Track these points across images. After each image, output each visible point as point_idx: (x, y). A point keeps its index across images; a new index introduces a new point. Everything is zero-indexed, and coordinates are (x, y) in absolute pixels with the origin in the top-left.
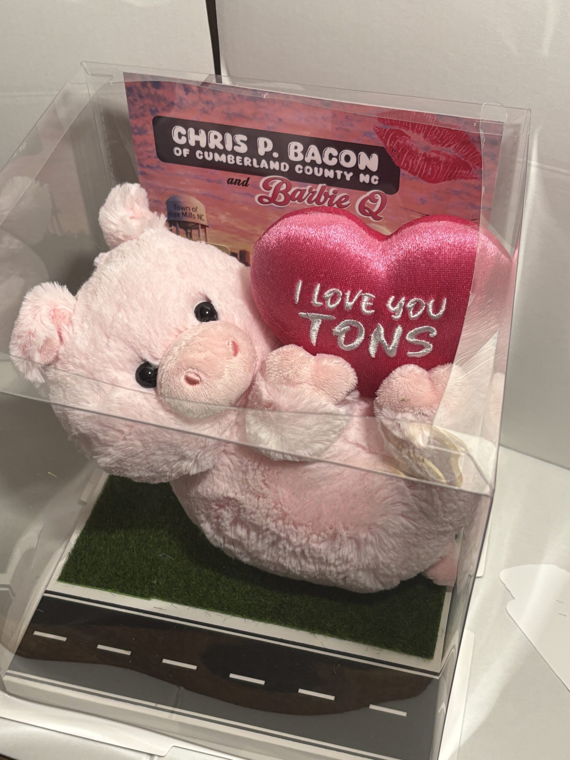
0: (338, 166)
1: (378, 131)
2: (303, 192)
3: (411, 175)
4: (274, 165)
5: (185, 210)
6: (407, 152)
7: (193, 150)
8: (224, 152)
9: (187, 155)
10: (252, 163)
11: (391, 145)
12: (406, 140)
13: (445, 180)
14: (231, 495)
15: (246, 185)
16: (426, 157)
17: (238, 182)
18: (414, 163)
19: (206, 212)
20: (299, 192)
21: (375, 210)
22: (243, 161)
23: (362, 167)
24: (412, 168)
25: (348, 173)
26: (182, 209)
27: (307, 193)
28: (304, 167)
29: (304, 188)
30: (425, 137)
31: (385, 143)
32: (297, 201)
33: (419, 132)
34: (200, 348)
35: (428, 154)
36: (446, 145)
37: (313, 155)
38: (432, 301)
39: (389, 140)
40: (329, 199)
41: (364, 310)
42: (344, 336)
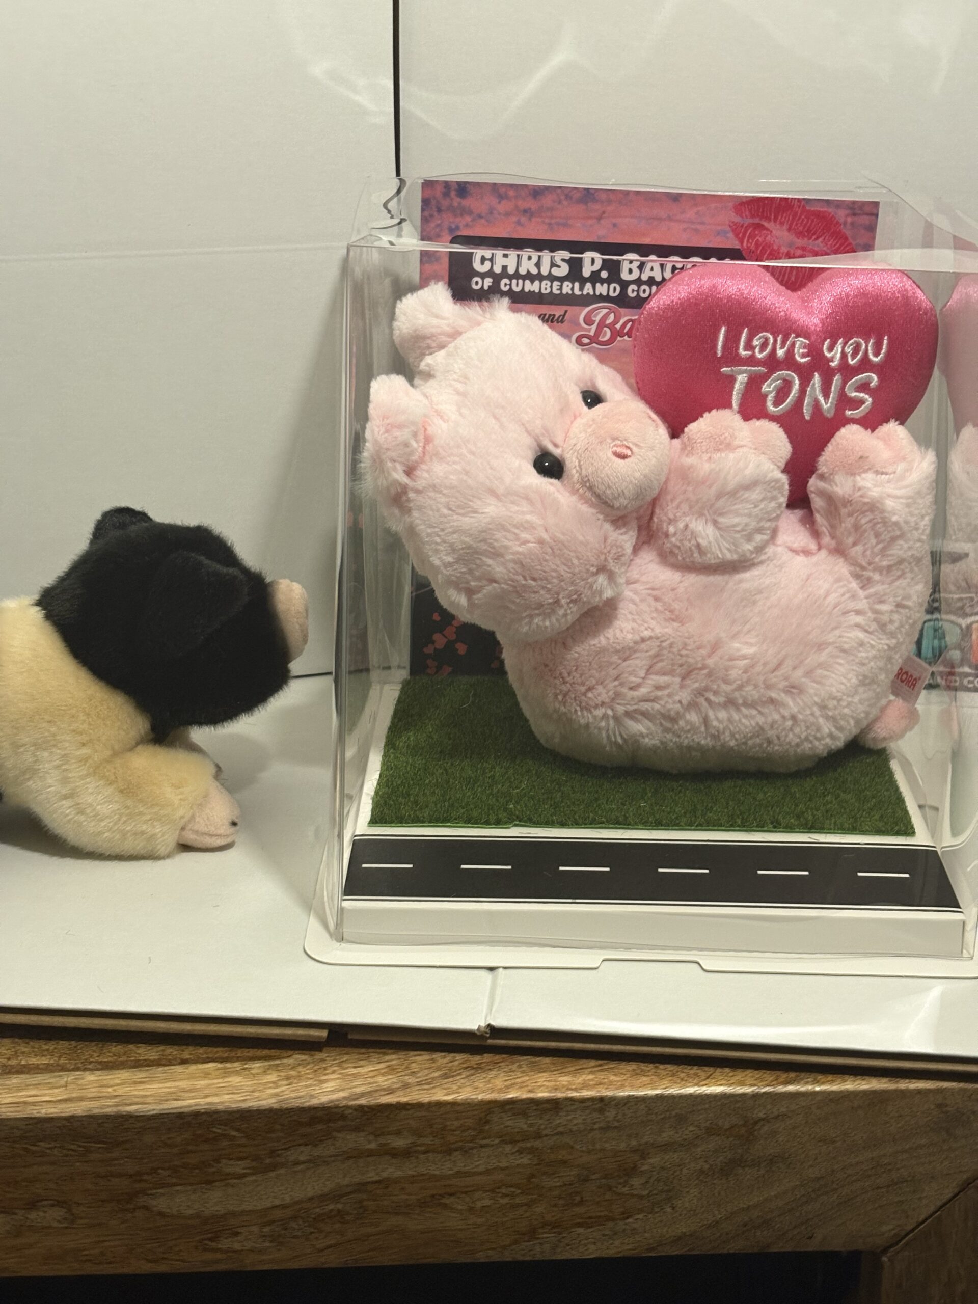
1: (734, 227)
4: (601, 289)
6: (768, 253)
7: (497, 278)
8: (540, 277)
9: (489, 286)
10: (572, 289)
11: (749, 245)
12: (767, 236)
15: (562, 322)
17: (551, 319)
20: (630, 324)
22: (561, 289)
28: (639, 287)
30: (790, 229)
31: (742, 243)
32: (626, 338)
33: (782, 224)
36: (814, 237)
37: (652, 269)
38: (872, 341)
39: (746, 239)
41: (798, 358)
42: (773, 394)
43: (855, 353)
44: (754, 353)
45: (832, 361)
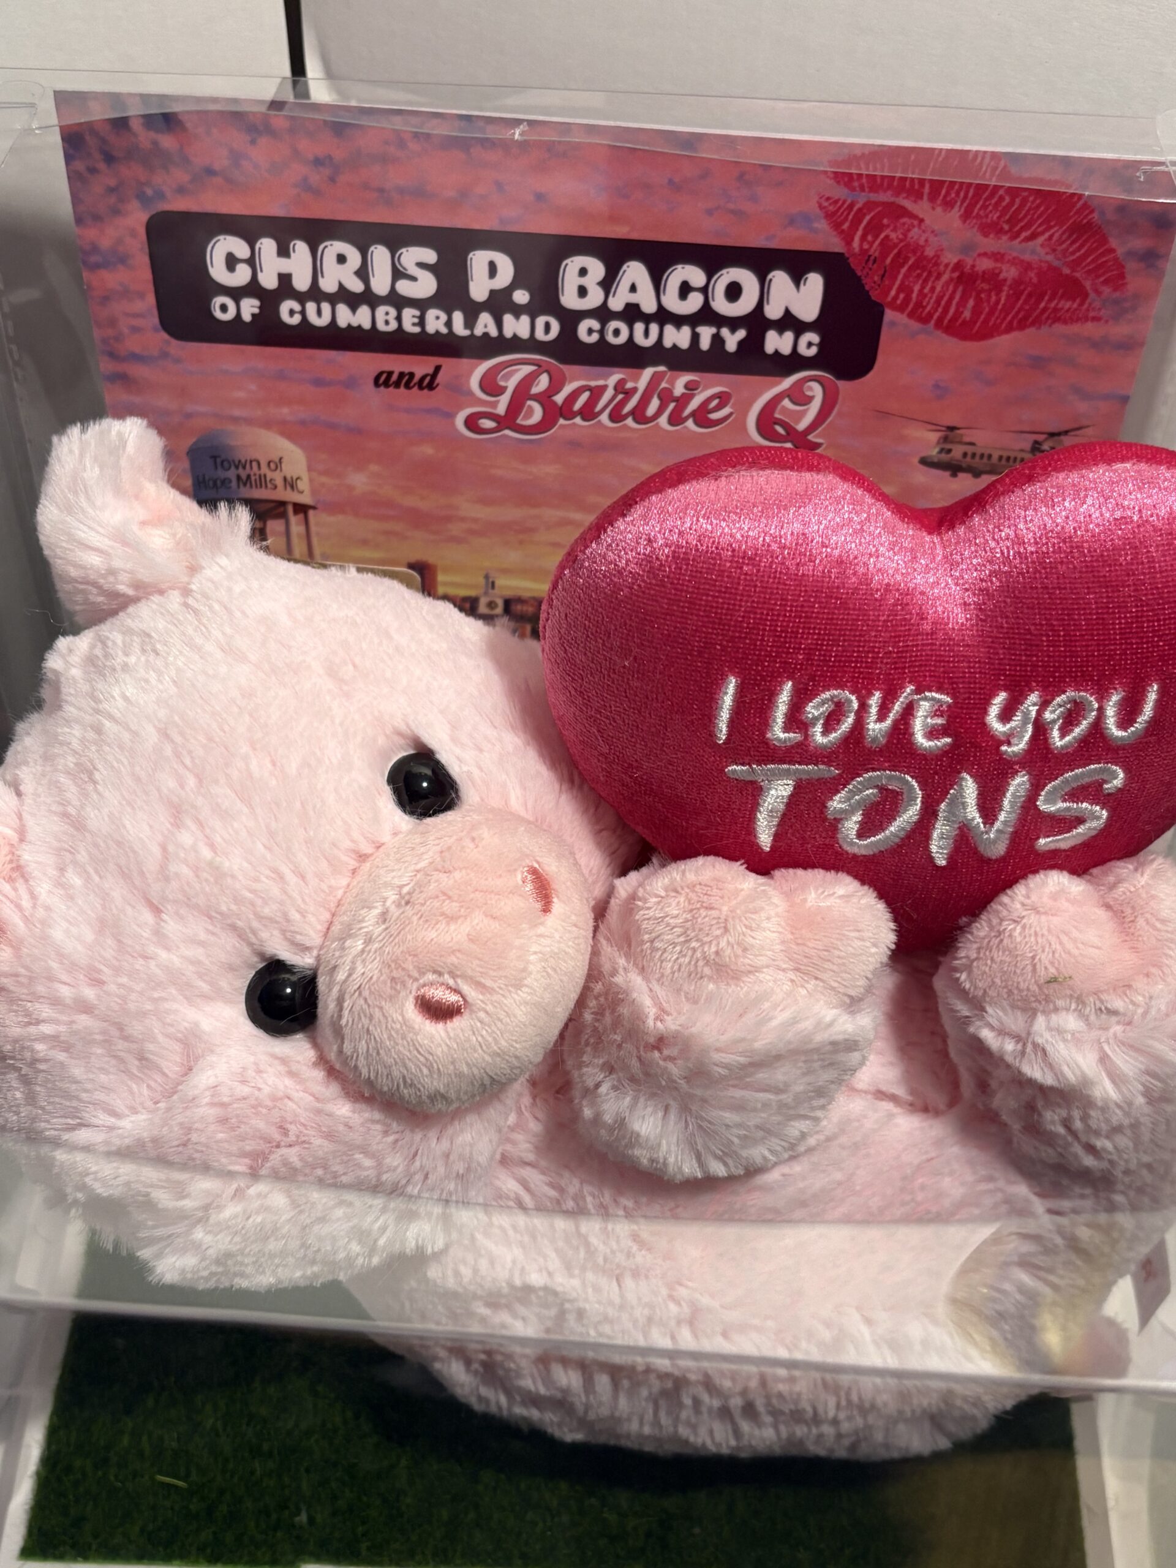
0: (706, 315)
1: (832, 208)
2: (597, 393)
3: (915, 325)
4: (516, 326)
5: (244, 467)
6: (910, 262)
7: (270, 300)
8: (369, 298)
9: (253, 315)
10: (449, 324)
11: (866, 246)
12: (909, 230)
13: (1009, 329)
14: (536, 1279)
15: (431, 386)
16: (962, 274)
17: (405, 380)
18: (926, 290)
19: (310, 469)
20: (586, 395)
21: (801, 426)
22: (422, 322)
23: (774, 311)
24: (919, 305)
25: (733, 330)
26: (237, 467)
27: (609, 393)
28: (604, 324)
29: (601, 383)
30: (966, 216)
31: (849, 241)
32: (578, 420)
33: (948, 205)
34: (450, 907)
35: (969, 261)
36: (1024, 235)
37: (633, 288)
38: (1115, 698)
39: (859, 233)
40: (672, 405)
41: (920, 739)
42: (857, 817)
43: (1070, 720)
44: (806, 736)
45: (1009, 744)
